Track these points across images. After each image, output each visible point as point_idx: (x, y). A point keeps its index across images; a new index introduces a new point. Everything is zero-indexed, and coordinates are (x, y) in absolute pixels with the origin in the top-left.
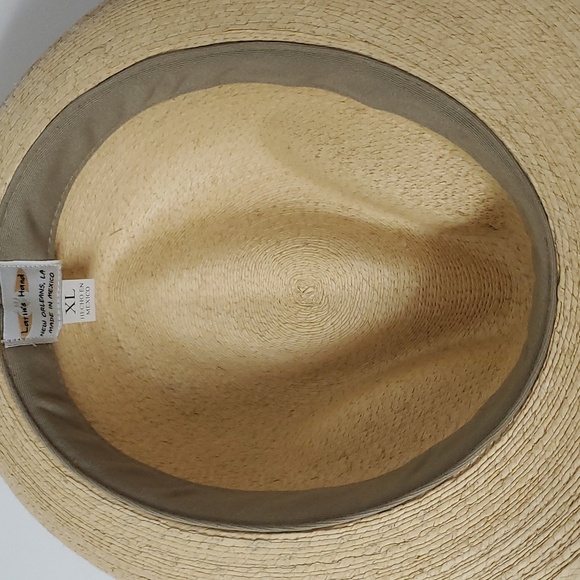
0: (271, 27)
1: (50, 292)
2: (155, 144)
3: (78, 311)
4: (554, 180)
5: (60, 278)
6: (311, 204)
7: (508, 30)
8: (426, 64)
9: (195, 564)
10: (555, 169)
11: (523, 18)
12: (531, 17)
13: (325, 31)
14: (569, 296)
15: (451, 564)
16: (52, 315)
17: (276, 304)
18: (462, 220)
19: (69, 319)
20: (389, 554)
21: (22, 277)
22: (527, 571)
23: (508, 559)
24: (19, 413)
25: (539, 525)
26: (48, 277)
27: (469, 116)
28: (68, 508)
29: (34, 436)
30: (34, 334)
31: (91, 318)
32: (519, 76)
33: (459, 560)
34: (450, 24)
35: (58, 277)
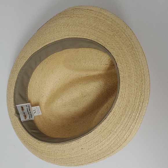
0: (51, 40)
1: (29, 110)
2: (44, 75)
3: (37, 113)
4: (109, 46)
6: (80, 76)
7: (90, 22)
8: (79, 35)
9: (68, 150)
10: (109, 44)
11: (92, 18)
12: (93, 18)
13: (60, 36)
14: (119, 66)
15: (116, 129)
16: (31, 114)
17: (78, 99)
18: (108, 66)
19: (35, 115)
20: (104, 132)
21: (22, 108)
22: (130, 124)
23: (126, 123)
24: (27, 134)
25: (129, 114)
26: (28, 107)
27: (91, 41)
28: (42, 149)
29: (31, 137)
30: (28, 118)
31: (41, 114)
32: (96, 29)
33: (117, 127)
34: (81, 26)
35: (30, 106)
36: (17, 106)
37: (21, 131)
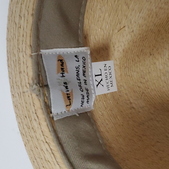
1: (84, 72)
5: (89, 61)
16: (87, 90)
21: (61, 62)
26: (81, 60)
30: (76, 105)
35: (89, 60)
36: (43, 51)
37: (48, 156)
